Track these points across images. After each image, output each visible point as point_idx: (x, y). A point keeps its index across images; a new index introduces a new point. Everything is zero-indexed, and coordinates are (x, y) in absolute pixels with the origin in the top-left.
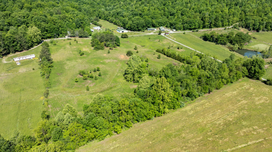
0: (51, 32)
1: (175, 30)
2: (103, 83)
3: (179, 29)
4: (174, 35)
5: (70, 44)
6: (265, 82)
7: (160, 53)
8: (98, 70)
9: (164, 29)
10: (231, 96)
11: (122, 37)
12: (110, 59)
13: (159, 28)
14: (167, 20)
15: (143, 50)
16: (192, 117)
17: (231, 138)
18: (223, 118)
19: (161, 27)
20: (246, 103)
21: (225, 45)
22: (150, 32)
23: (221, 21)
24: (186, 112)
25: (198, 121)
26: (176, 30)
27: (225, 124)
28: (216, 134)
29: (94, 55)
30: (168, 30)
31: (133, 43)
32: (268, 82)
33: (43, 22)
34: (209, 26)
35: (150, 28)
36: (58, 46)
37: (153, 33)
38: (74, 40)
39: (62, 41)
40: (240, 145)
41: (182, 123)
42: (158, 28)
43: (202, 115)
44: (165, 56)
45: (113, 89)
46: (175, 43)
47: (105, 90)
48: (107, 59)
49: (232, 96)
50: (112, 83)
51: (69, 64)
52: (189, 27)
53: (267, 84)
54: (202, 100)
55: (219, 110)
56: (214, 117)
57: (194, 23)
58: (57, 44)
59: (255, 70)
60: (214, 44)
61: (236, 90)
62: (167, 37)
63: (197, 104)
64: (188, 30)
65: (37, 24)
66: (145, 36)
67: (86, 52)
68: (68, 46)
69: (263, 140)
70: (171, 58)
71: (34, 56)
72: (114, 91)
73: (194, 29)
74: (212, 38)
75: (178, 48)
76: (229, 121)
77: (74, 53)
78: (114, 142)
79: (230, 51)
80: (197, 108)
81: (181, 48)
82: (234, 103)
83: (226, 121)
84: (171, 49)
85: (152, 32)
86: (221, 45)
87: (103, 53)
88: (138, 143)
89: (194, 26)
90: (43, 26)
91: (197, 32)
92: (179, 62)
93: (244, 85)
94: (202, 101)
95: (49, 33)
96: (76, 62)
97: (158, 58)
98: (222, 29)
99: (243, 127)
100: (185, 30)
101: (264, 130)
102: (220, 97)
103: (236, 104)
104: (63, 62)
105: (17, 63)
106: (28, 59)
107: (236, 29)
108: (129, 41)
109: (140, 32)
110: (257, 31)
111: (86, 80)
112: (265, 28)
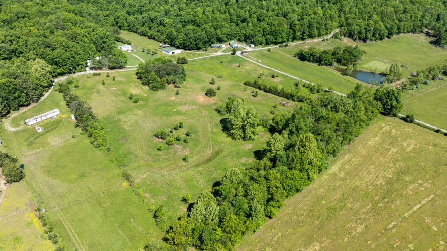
0: (64, 64)
1: (253, 46)
2: (200, 146)
3: (259, 44)
4: (255, 54)
6: (404, 120)
7: (251, 86)
8: (180, 127)
9: (237, 45)
10: (376, 144)
11: (178, 63)
12: (185, 105)
13: (227, 43)
15: (224, 83)
16: (346, 180)
17: (401, 199)
18: (380, 175)
19: (232, 42)
20: (397, 151)
21: (331, 66)
22: (216, 51)
23: (317, 28)
24: (335, 174)
25: (355, 184)
26: (255, 45)
27: (387, 183)
28: (384, 198)
29: (156, 101)
30: (242, 46)
31: (201, 73)
32: (409, 119)
34: (301, 36)
35: (215, 45)
36: (83, 88)
37: (222, 52)
38: (106, 75)
39: (86, 78)
40: (415, 206)
41: (338, 189)
43: (356, 175)
45: (222, 155)
46: (262, 67)
47: (211, 158)
48: (180, 105)
49: (377, 144)
50: (213, 145)
51: (128, 121)
52: (273, 38)
53: (408, 122)
54: (344, 154)
55: (372, 166)
56: (371, 176)
57: (281, 34)
58: (80, 83)
60: (315, 65)
61: (377, 135)
62: (247, 58)
63: (342, 161)
64: (272, 45)
65: (39, 53)
66: (212, 58)
67: (139, 96)
68: (101, 87)
69: (434, 195)
71: (58, 113)
72: (225, 157)
73: (281, 42)
74: (312, 57)
75: (273, 77)
76: (389, 178)
77: (120, 99)
79: (342, 76)
80: (345, 166)
81: (277, 76)
82: (383, 153)
84: (263, 78)
85: (220, 50)
86: (326, 66)
87: (167, 95)
89: (281, 38)
92: (286, 100)
93: (383, 127)
94: (346, 157)
95: (61, 67)
96: (136, 115)
97: (253, 96)
98: (319, 40)
99: (407, 183)
100: (268, 44)
101: (430, 184)
102: (364, 147)
103: (386, 155)
104: (113, 118)
105: (37, 128)
106: (50, 118)
107: (337, 40)
108: (194, 70)
109: (200, 52)
110: (364, 40)
111: (172, 146)
112: (373, 36)
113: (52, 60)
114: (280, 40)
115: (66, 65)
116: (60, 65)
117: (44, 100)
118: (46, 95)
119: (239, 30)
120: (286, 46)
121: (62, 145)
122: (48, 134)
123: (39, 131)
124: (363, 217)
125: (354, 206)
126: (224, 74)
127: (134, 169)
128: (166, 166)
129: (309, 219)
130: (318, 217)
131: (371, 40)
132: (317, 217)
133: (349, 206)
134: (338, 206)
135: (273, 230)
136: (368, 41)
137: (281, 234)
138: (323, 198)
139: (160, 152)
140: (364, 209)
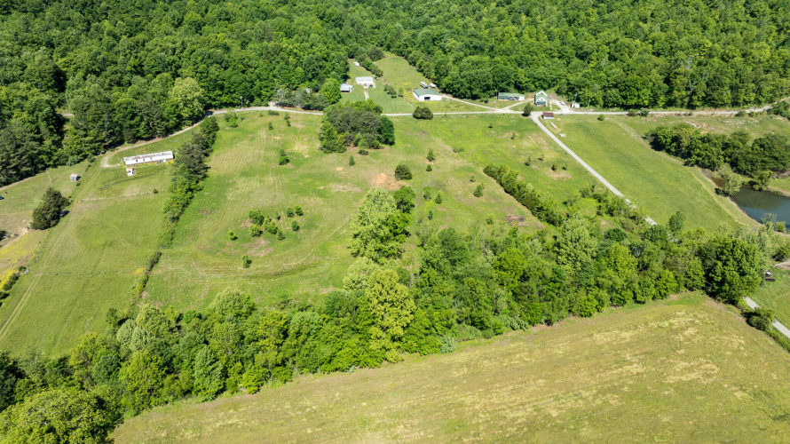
0: (232, 91)
1: (577, 105)
3: (591, 104)
4: (568, 121)
5: (271, 128)
6: (748, 316)
7: (493, 176)
8: (297, 213)
9: (546, 100)
10: (608, 343)
11: (414, 116)
12: (346, 182)
13: (533, 94)
14: (562, 71)
15: (451, 162)
16: (454, 385)
18: (535, 404)
19: (540, 93)
20: (638, 374)
21: (713, 170)
22: (502, 106)
23: (731, 88)
24: (448, 367)
25: (463, 399)
26: (581, 106)
29: (312, 167)
30: (557, 103)
31: (436, 139)
34: (686, 100)
35: (505, 94)
36: (240, 130)
37: (511, 109)
38: (285, 116)
39: (257, 116)
41: (418, 395)
42: (530, 94)
43: (484, 385)
44: (500, 191)
46: (555, 146)
47: (285, 272)
48: (339, 181)
49: (611, 345)
50: (312, 254)
51: (241, 188)
53: (751, 325)
54: (514, 340)
55: (541, 381)
56: (514, 398)
57: (638, 89)
58: (241, 123)
59: (723, 276)
60: (679, 161)
61: (636, 329)
62: (545, 125)
63: (493, 350)
64: (616, 109)
66: (483, 116)
67: (298, 155)
68: (263, 134)
70: (512, 197)
71: (171, 156)
72: (306, 277)
73: (637, 106)
74: (674, 144)
75: (554, 168)
77: (268, 155)
78: (232, 411)
79: (714, 195)
80: (486, 361)
81: (564, 169)
82: (601, 367)
83: (536, 416)
84: (533, 166)
85: (506, 107)
86: (699, 169)
87: (336, 162)
88: (282, 425)
89: (636, 98)
90: (212, 76)
91: (643, 118)
93: (675, 316)
94: (512, 346)
96: (261, 181)
97: (475, 193)
98: (730, 113)
100: (608, 106)
102: (575, 340)
103: (603, 372)
104: (229, 179)
105: (128, 171)
106: (157, 161)
107: (779, 118)
108: (429, 131)
109: (476, 104)
111: (256, 238)
114: (634, 101)
116: (226, 91)
117: (175, 136)
118: (186, 129)
120: (644, 115)
122: (135, 181)
123: (129, 174)
126: (473, 147)
134: (379, 421)
138: (371, 398)
139: (229, 243)
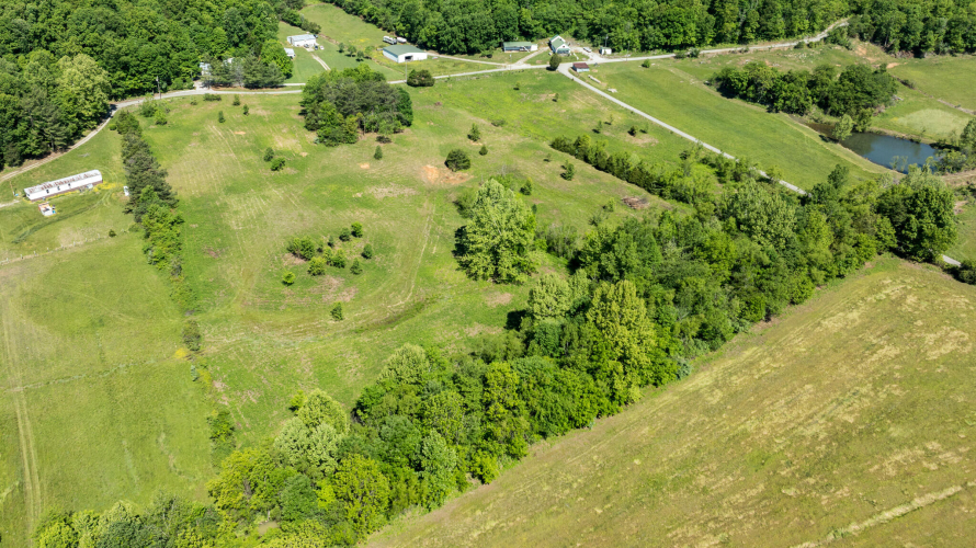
0: (141, 70)
1: (609, 51)
2: (384, 285)
3: (625, 48)
4: (608, 71)
5: (222, 120)
6: (954, 272)
7: (567, 152)
8: (354, 234)
9: (567, 47)
10: (844, 329)
11: (409, 84)
12: (387, 183)
13: (546, 41)
15: (502, 139)
16: (720, 413)
17: (857, 484)
18: (822, 413)
19: (555, 39)
20: (897, 356)
21: (801, 114)
22: (513, 60)
23: (784, 15)
24: (697, 394)
25: (742, 427)
26: (613, 51)
27: (833, 437)
28: (808, 475)
29: (324, 168)
30: (580, 50)
31: (459, 111)
32: (966, 273)
33: (109, 32)
34: (738, 33)
35: (511, 44)
36: (174, 128)
37: (527, 62)
38: (232, 100)
39: (187, 105)
40: (889, 509)
41: (689, 435)
42: (543, 42)
43: (752, 405)
44: (590, 169)
45: (428, 312)
46: (614, 106)
47: (400, 317)
48: (376, 182)
49: (848, 331)
51: (240, 211)
52: (662, 35)
53: (963, 281)
54: (745, 346)
55: (808, 387)
56: (795, 413)
57: (682, 25)
58: (168, 118)
59: (920, 230)
60: (760, 109)
61: (857, 307)
62: (583, 79)
63: (730, 362)
64: (657, 51)
65: (87, 42)
66: (497, 76)
67: (290, 154)
68: (213, 128)
69: (959, 488)
70: (610, 175)
71: (99, 178)
72: (433, 317)
73: (683, 46)
74: (751, 88)
75: (632, 133)
76: (845, 424)
77: (245, 159)
79: (822, 143)
80: (734, 378)
81: (644, 132)
82: (855, 357)
83: (834, 427)
84: (605, 133)
85: (524, 59)
86: (787, 115)
87: (354, 157)
89: (682, 36)
90: (110, 49)
91: (694, 60)
92: (644, 192)
93: (884, 286)
94: (747, 353)
95: (134, 75)
96: (264, 197)
97: (563, 176)
98: (788, 44)
99: (892, 445)
100: (648, 49)
101: (960, 454)
102: (807, 333)
103: (862, 361)
104: (213, 201)
105: (42, 209)
106: (78, 188)
107: (837, 47)
108: (442, 102)
109: (475, 60)
110: (918, 53)
111: (320, 278)
112: (945, 40)
113: (116, 59)
114: (680, 40)
115: (146, 71)
116: (132, 71)
117: (82, 147)
118: (90, 135)
119: (579, 10)
120: (694, 55)
121: (81, 250)
122: (63, 222)
123: (47, 214)
124: (726, 516)
125: (714, 483)
126: (513, 117)
127: (214, 322)
128: (288, 324)
129: (580, 499)
130: (608, 498)
131: (937, 51)
132: (604, 496)
133: (702, 480)
134: (671, 478)
135: (478, 512)
136: (929, 56)
137: (493, 524)
138: (639, 452)
139: (286, 290)
140: (738, 496)
